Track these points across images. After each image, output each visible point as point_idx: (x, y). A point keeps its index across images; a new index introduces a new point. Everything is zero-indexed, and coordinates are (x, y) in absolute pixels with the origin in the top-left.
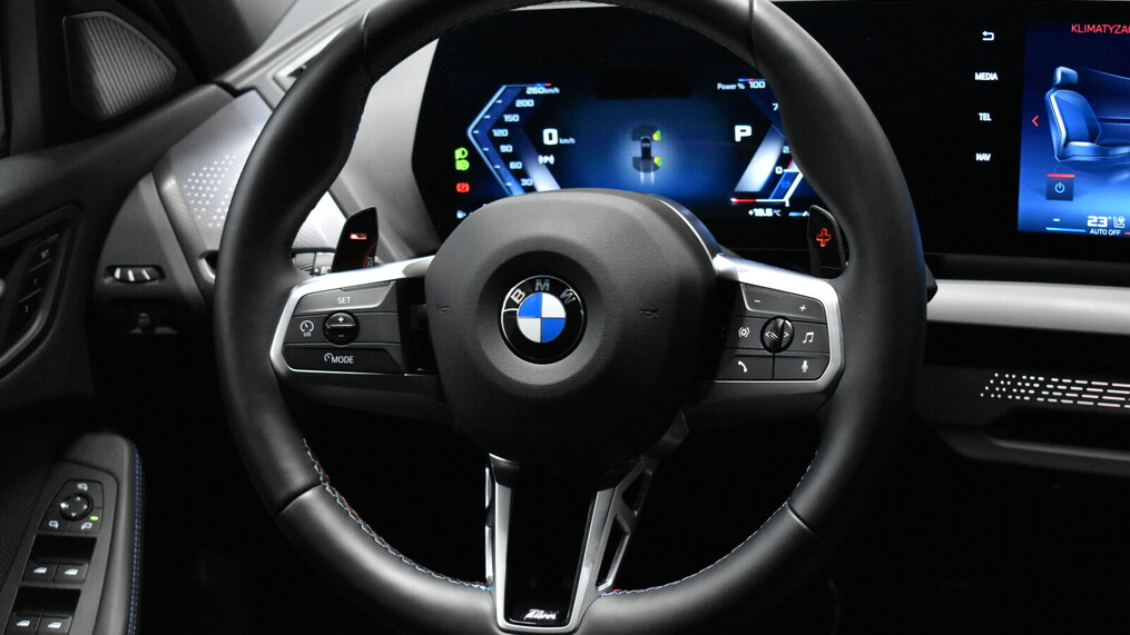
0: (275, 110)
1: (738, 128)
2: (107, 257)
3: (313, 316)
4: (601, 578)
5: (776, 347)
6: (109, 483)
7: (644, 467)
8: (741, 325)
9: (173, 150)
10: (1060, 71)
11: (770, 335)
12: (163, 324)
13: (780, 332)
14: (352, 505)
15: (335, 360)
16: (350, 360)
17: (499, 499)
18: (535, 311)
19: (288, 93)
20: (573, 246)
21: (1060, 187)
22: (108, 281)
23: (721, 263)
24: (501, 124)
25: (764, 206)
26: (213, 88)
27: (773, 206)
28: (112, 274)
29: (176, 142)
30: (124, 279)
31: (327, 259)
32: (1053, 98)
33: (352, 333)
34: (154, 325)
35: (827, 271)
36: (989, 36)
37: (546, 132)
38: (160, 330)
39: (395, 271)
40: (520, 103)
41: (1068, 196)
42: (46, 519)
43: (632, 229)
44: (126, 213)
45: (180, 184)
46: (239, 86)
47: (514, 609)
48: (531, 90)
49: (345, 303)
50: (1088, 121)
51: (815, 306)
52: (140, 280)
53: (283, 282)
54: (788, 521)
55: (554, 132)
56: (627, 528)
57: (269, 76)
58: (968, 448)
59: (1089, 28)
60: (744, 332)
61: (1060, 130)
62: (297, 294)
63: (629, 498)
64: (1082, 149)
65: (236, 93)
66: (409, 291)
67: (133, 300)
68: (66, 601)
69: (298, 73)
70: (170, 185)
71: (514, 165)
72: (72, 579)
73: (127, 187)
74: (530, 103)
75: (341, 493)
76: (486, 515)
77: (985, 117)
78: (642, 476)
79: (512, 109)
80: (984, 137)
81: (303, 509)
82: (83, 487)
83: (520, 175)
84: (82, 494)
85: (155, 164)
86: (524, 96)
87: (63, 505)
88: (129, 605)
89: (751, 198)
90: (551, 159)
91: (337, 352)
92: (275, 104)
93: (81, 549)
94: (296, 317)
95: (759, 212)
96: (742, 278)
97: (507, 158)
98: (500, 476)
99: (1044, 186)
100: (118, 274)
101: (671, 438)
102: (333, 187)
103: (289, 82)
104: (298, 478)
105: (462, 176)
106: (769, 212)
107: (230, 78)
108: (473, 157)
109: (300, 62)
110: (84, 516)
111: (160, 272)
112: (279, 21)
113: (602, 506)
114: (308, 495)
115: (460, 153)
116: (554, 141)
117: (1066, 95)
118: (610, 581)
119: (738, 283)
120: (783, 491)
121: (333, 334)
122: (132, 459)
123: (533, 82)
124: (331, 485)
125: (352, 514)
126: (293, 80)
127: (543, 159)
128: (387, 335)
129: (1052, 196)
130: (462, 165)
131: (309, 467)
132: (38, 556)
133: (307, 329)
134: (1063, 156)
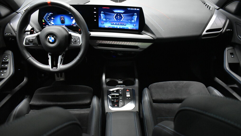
0: (22, 15)
1: (71, 17)
2: (5, 32)
3: (28, 40)
4: (60, 64)
5: (75, 41)
6: (9, 56)
7: (64, 53)
8: (72, 39)
9: (11, 20)
10: (102, 12)
11: (75, 40)
12: (13, 39)
13: (76, 40)
14: (35, 58)
15: (31, 44)
16: (32, 44)
17: (50, 57)
18: (51, 39)
19: (24, 13)
20: (54, 32)
21: (102, 23)
22: (5, 35)
23: (70, 33)
24: (47, 17)
25: (75, 25)
26: (15, 13)
27: (76, 25)
28: (6, 34)
29: (11, 19)
30: (7, 35)
31: (29, 33)
32: (101, 14)
33: (32, 41)
34: (12, 39)
35: (80, 33)
36: (95, 8)
37: (52, 18)
38: (13, 40)
39: (36, 34)
40: (49, 15)
41: (103, 24)
42: (3, 60)
43: (60, 30)
44: (6, 27)
45: (12, 24)
46: (18, 12)
47: (52, 68)
48: (50, 14)
49: (31, 38)
50: (105, 17)
51: (79, 37)
52: (9, 35)
53: (24, 36)
54: (78, 58)
55: (53, 18)
56: (63, 59)
57: (22, 11)
58: (96, 48)
59: (104, 8)
60: (72, 40)
61: (102, 18)
62: (26, 37)
63: (63, 56)
64: (104, 20)
65: (18, 13)
66: (38, 37)
67: (9, 37)
68: (6, 68)
69: (25, 11)
70: (11, 24)
71: (49, 21)
72: (6, 66)
73: (6, 24)
74: (50, 15)
75: (33, 57)
76: (48, 59)
77: (95, 16)
78: (64, 54)
79: (48, 16)
80: (95, 18)
81: (29, 59)
82: (6, 56)
83: (50, 22)
84: (6, 57)
85: (9, 22)
86: (49, 14)
87: (4, 59)
88: (13, 68)
89: (73, 25)
90: (53, 21)
91: (31, 43)
92: (22, 14)
93: (7, 63)
94: (26, 40)
95: (74, 26)
96: (72, 34)
97: (48, 21)
98: (50, 55)
99: (101, 23)
100: (7, 34)
101: (67, 49)
102: (30, 24)
103: (24, 12)
104: (28, 56)
105: (44, 22)
106: (75, 26)
107: (17, 11)
108: (44, 20)
109: (25, 9)
110: (7, 59)
111: (11, 34)
112: (22, 5)
113: (60, 57)
114: (30, 58)
115: (43, 20)
116: (53, 19)
117: (102, 14)
118: (61, 64)
119: (71, 35)
120: (77, 55)
121: (30, 42)
122: (12, 53)
123: (50, 13)
124: (32, 56)
125: (35, 59)
126: (24, 11)
127: (52, 21)
128: (36, 41)
129: (102, 24)
130: (44, 21)
131: (29, 55)
132: (2, 64)
133: (27, 41)
134: (103, 20)
